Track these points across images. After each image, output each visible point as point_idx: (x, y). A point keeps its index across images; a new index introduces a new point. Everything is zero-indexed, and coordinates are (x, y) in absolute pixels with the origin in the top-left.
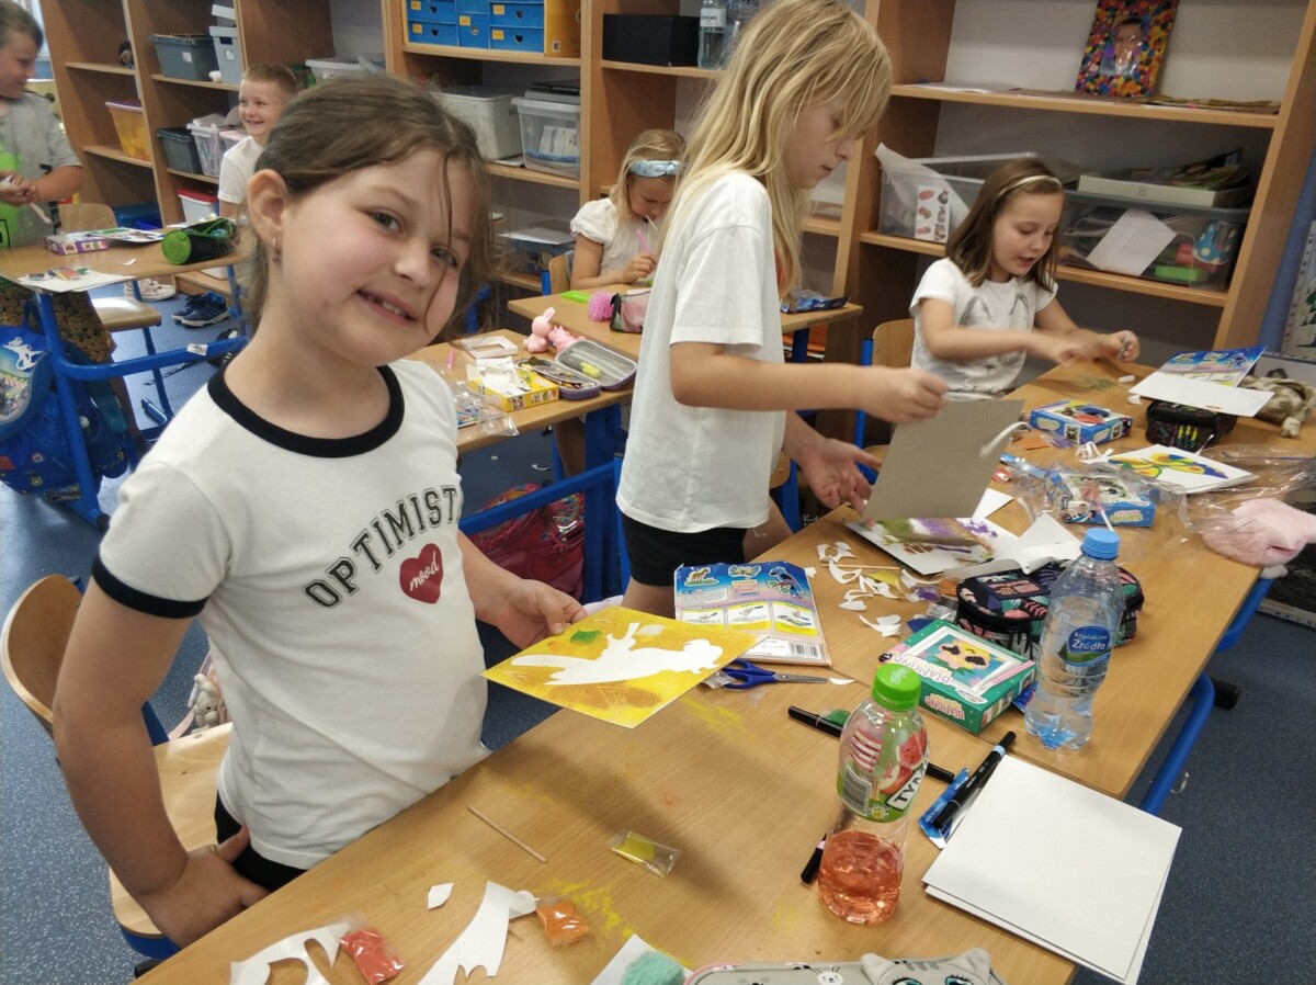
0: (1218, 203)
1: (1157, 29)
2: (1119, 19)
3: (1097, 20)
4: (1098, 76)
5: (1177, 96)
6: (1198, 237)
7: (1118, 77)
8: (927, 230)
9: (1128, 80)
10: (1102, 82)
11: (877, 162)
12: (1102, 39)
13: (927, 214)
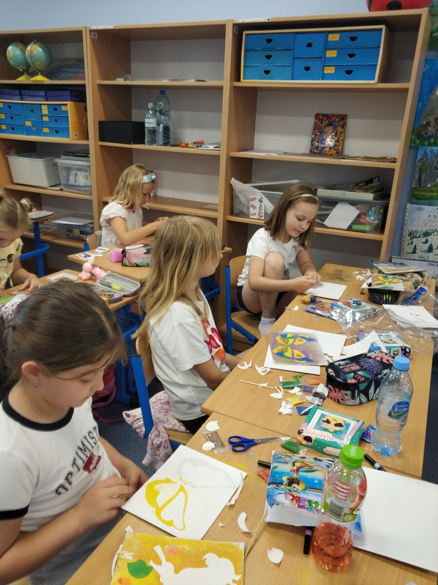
0: (375, 199)
1: (340, 128)
2: (324, 124)
3: (316, 124)
4: (318, 147)
5: (351, 155)
6: (368, 212)
7: (326, 147)
8: (255, 214)
9: (331, 148)
10: (321, 150)
11: (231, 186)
12: (318, 132)
13: (254, 207)
